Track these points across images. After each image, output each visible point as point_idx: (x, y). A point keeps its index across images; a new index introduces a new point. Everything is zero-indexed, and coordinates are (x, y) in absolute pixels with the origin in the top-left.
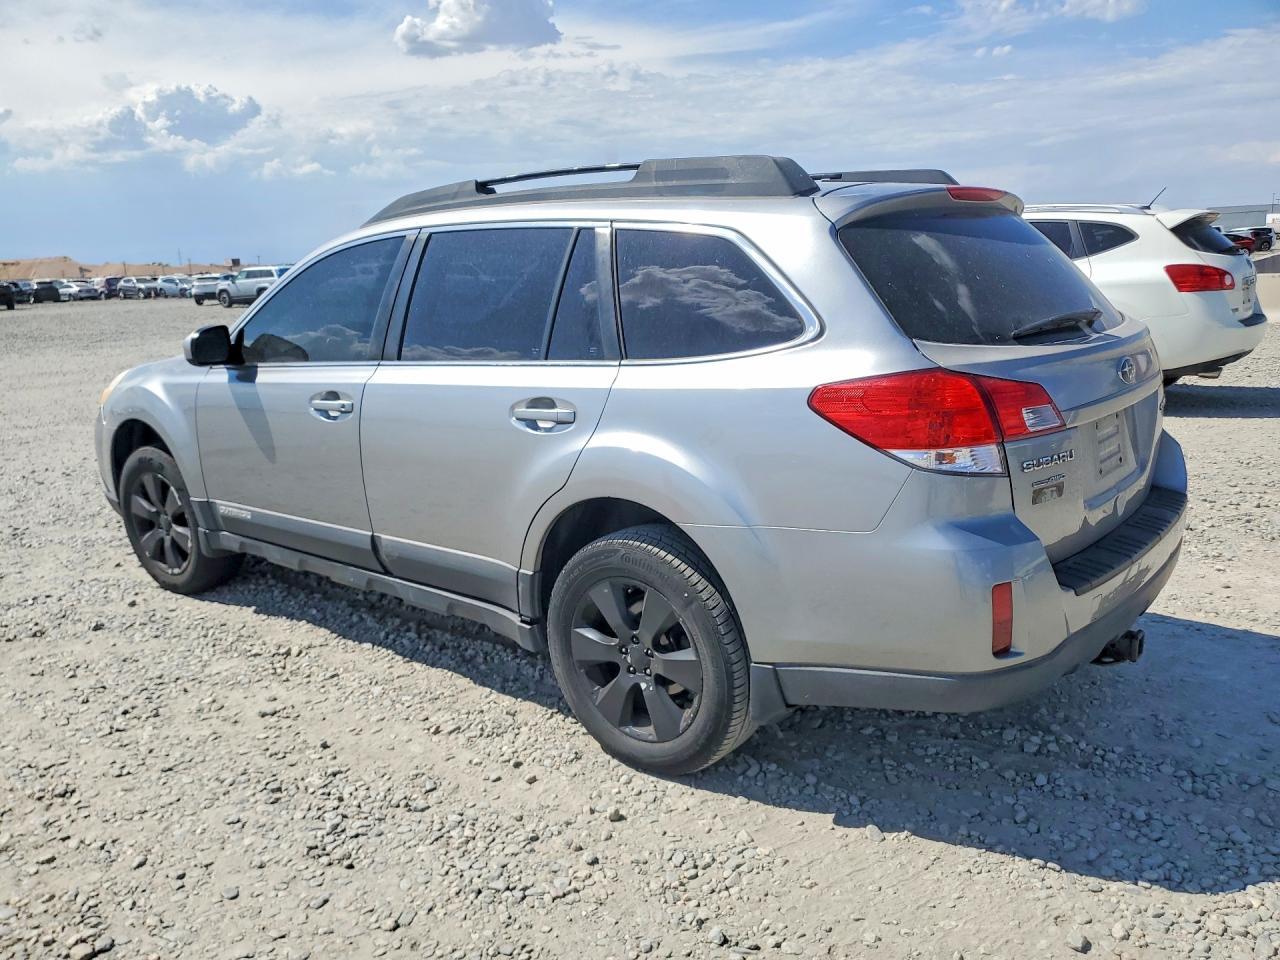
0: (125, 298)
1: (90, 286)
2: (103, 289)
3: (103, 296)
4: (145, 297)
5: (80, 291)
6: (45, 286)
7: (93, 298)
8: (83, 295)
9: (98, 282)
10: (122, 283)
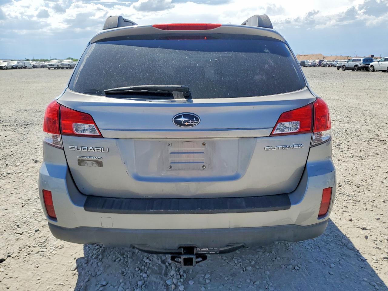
0: (323, 66)
1: (314, 63)
2: (318, 64)
3: (317, 65)
4: (329, 66)
5: (311, 64)
6: (302, 62)
7: (314, 66)
8: (312, 65)
9: (317, 62)
10: (323, 62)
